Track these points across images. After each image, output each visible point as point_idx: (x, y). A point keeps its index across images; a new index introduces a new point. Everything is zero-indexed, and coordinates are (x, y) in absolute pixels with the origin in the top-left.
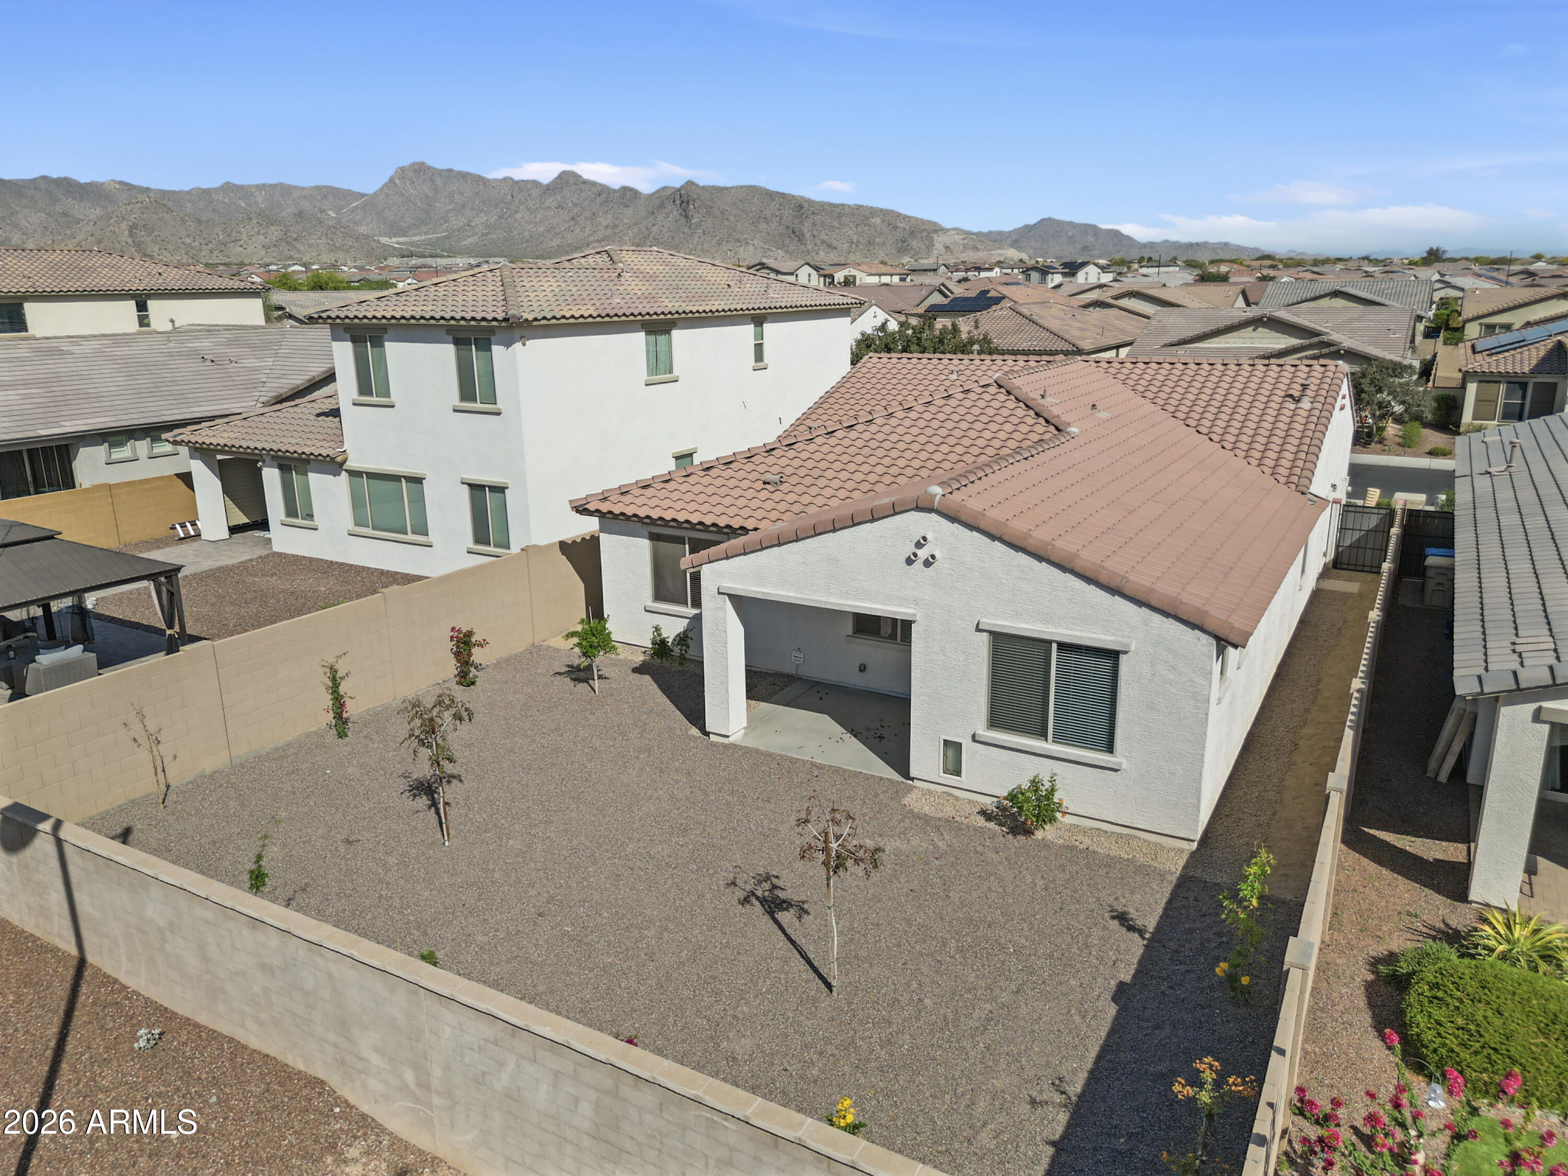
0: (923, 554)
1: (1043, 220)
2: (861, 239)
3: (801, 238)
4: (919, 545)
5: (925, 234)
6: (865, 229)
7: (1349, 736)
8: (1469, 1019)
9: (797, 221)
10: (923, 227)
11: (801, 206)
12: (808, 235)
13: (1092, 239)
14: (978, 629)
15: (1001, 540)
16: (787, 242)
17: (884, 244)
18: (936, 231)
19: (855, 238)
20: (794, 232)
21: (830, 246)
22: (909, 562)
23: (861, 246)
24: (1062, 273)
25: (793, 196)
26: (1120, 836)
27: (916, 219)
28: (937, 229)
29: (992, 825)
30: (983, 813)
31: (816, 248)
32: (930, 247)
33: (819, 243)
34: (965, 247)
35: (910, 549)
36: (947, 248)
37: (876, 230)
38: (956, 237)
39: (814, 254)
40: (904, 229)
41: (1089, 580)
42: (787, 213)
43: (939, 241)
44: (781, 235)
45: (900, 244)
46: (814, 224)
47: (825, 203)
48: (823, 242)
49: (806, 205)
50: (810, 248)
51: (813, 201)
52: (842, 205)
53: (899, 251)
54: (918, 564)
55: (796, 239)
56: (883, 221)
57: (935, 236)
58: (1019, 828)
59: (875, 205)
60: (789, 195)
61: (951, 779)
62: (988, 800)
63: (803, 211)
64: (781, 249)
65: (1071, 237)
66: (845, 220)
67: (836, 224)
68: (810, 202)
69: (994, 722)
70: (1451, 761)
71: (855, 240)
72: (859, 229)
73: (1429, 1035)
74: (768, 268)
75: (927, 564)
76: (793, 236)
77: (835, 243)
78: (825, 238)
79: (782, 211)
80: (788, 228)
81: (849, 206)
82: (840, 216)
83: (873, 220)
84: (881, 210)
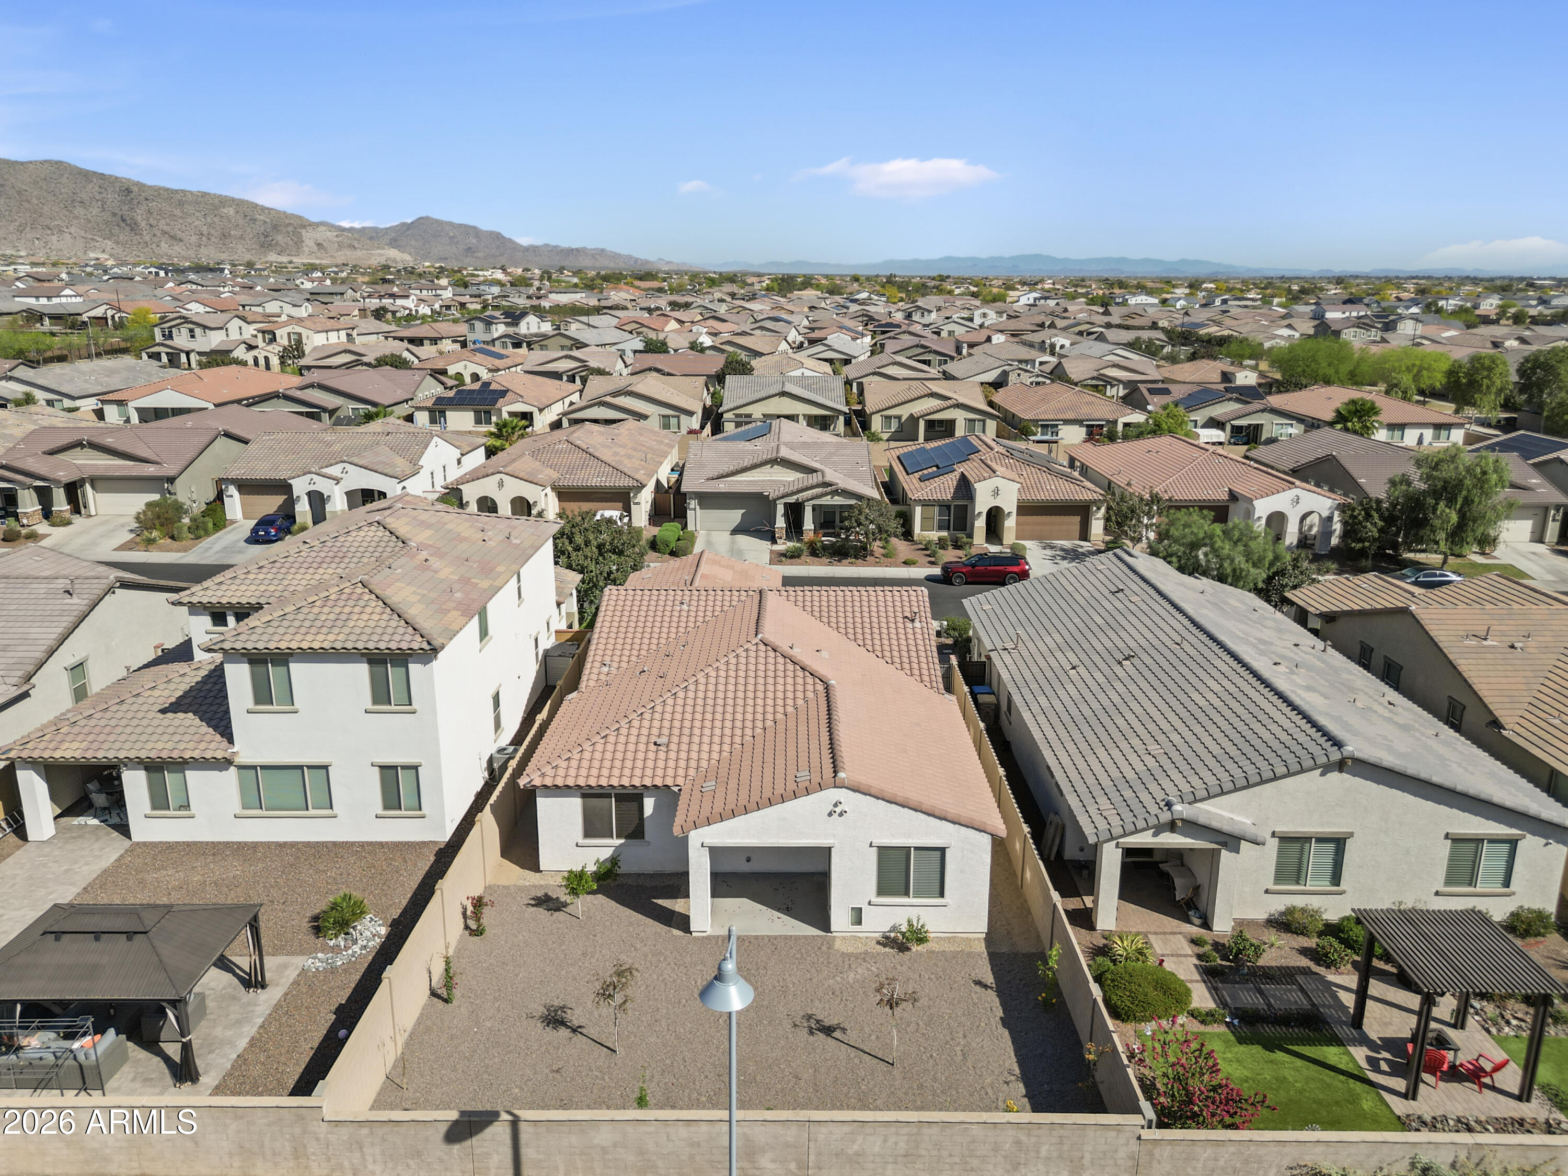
0: (838, 810)
1: (420, 218)
2: (213, 231)
3: (134, 227)
4: (836, 805)
5: (290, 229)
6: (216, 220)
7: (1041, 863)
8: (1130, 991)
9: (126, 207)
10: (287, 221)
11: (129, 191)
12: (143, 224)
13: (474, 241)
14: (871, 845)
15: (883, 799)
16: (116, 230)
17: (242, 237)
18: (304, 227)
19: (205, 230)
20: (123, 220)
21: (173, 238)
22: (830, 815)
23: (213, 239)
24: (505, 323)
25: (116, 178)
26: (949, 938)
27: (278, 212)
28: (305, 224)
29: (887, 949)
30: (878, 943)
31: (155, 240)
32: (299, 242)
33: (158, 233)
34: (341, 246)
35: (831, 808)
36: (319, 245)
37: (230, 221)
38: (328, 233)
39: (154, 246)
40: (265, 222)
41: (929, 815)
42: (111, 197)
43: (309, 238)
44: (107, 223)
45: (262, 238)
46: (150, 212)
47: (160, 188)
48: (164, 233)
49: (135, 189)
50: (147, 238)
51: (144, 185)
52: (183, 191)
53: (262, 246)
54: (835, 816)
55: (128, 228)
56: (237, 212)
57: (303, 231)
58: (902, 948)
59: (224, 194)
60: (111, 176)
61: (857, 928)
62: (877, 935)
63: (132, 196)
64: (109, 239)
65: (453, 237)
66: (190, 209)
67: (178, 212)
68: (141, 186)
69: (881, 892)
70: (1055, 849)
71: (205, 232)
72: (209, 220)
73: (1119, 1003)
74: (192, 322)
75: (841, 815)
76: (123, 225)
77: (179, 234)
78: (166, 228)
79: (104, 195)
80: (114, 215)
81: (191, 193)
82: (181, 204)
83: (225, 211)
84: (233, 200)
